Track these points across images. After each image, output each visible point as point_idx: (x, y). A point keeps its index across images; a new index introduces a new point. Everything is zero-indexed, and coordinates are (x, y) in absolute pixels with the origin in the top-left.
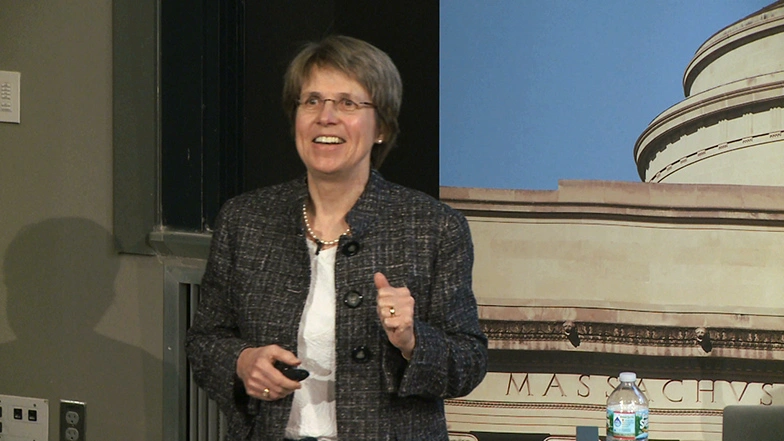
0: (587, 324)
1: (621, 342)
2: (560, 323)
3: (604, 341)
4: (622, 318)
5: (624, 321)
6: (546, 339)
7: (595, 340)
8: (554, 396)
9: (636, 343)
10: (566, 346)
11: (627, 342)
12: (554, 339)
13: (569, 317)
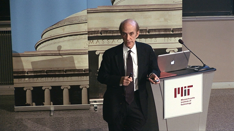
0: (103, 31)
1: (109, 33)
2: (98, 31)
3: (107, 33)
4: (110, 29)
5: (110, 30)
6: (96, 34)
7: (105, 33)
8: (98, 44)
9: (112, 33)
10: (100, 35)
11: (111, 33)
12: (97, 34)
13: (100, 30)
